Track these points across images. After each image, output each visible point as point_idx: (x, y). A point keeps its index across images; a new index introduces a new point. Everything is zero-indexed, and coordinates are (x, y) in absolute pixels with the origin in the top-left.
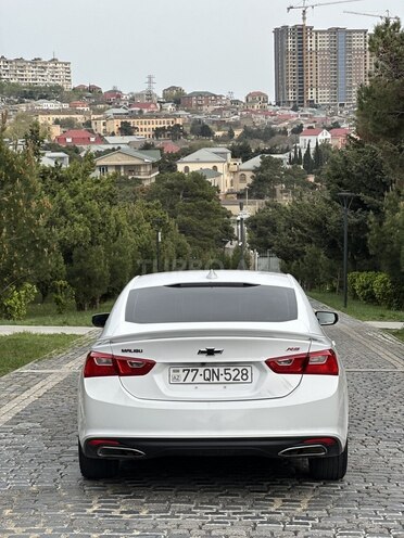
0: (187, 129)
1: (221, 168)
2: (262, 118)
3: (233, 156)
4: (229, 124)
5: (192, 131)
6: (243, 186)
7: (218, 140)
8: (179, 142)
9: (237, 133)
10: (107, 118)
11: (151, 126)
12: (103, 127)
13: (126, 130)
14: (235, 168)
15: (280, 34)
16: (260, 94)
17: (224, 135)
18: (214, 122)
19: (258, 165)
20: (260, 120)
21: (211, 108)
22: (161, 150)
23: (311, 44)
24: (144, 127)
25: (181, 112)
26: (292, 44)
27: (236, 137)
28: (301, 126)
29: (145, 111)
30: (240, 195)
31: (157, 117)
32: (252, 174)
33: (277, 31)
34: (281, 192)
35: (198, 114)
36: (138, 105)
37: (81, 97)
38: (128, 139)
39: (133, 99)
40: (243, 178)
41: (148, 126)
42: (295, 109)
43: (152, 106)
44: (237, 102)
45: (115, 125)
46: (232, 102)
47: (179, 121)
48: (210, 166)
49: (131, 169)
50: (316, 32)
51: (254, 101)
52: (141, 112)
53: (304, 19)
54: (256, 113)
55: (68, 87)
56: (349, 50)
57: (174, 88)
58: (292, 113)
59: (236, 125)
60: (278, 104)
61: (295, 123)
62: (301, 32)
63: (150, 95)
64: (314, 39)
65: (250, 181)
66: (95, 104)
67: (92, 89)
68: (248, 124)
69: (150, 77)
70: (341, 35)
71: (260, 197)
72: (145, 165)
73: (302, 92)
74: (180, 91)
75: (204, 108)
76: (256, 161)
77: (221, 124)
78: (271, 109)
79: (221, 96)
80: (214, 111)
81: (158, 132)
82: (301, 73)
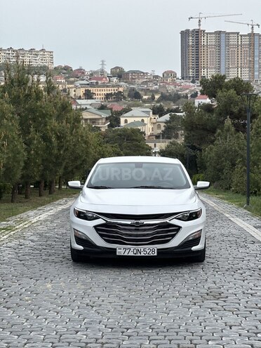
0: (126, 94)
1: (146, 120)
2: (172, 87)
3: (154, 114)
4: (152, 91)
5: (129, 96)
6: (159, 131)
7: (145, 101)
8: (121, 103)
9: (157, 97)
10: (76, 87)
11: (104, 92)
12: (74, 93)
13: (88, 95)
14: (154, 121)
15: (185, 34)
16: (171, 72)
17: (148, 98)
18: (142, 90)
19: (168, 119)
20: (171, 88)
21: (141, 81)
22: (111, 109)
23: (203, 41)
24: (99, 92)
25: (122, 83)
26: (192, 41)
27: (156, 99)
28: (197, 93)
29: (100, 82)
30: (157, 137)
31: (107, 87)
32: (164, 124)
33: (182, 33)
34: (181, 135)
35: (132, 84)
36: (95, 79)
37: (60, 73)
38: (90, 101)
39: (92, 75)
40: (159, 127)
41: (102, 92)
42: (193, 82)
43: (104, 79)
44: (157, 77)
45: (81, 92)
46: (154, 77)
47: (121, 89)
48: (140, 119)
49: (93, 121)
50: (207, 34)
51: (168, 76)
52: (97, 83)
53: (199, 25)
54: (169, 84)
55: (52, 67)
56: (228, 45)
57: (117, 68)
58: (191, 84)
59: (156, 92)
60: (183, 78)
61: (193, 91)
62: (197, 34)
63: (102, 72)
64: (205, 38)
65: (163, 128)
66: (68, 77)
67: (67, 68)
68: (164, 91)
69: (103, 61)
70: (223, 35)
71: (169, 138)
72: (102, 119)
73: (198, 71)
74: (121, 70)
75: (137, 80)
76: (167, 117)
77: (146, 91)
78: (178, 81)
79: (147, 73)
80: (143, 83)
81: (108, 96)
82: (197, 59)
